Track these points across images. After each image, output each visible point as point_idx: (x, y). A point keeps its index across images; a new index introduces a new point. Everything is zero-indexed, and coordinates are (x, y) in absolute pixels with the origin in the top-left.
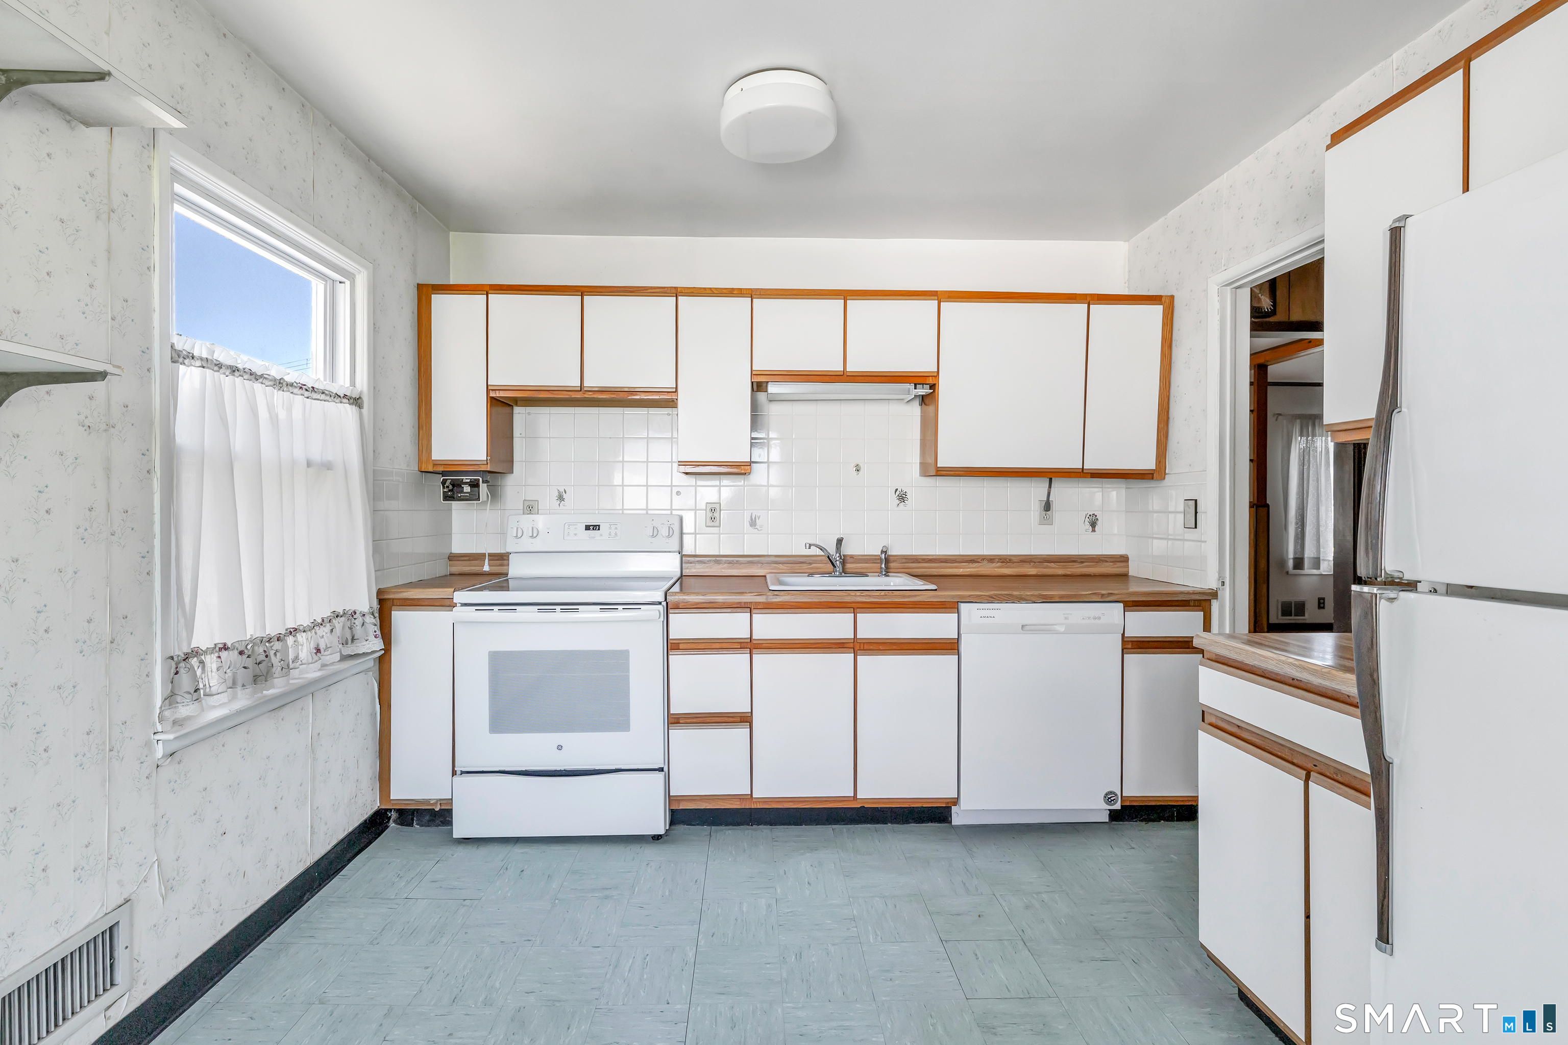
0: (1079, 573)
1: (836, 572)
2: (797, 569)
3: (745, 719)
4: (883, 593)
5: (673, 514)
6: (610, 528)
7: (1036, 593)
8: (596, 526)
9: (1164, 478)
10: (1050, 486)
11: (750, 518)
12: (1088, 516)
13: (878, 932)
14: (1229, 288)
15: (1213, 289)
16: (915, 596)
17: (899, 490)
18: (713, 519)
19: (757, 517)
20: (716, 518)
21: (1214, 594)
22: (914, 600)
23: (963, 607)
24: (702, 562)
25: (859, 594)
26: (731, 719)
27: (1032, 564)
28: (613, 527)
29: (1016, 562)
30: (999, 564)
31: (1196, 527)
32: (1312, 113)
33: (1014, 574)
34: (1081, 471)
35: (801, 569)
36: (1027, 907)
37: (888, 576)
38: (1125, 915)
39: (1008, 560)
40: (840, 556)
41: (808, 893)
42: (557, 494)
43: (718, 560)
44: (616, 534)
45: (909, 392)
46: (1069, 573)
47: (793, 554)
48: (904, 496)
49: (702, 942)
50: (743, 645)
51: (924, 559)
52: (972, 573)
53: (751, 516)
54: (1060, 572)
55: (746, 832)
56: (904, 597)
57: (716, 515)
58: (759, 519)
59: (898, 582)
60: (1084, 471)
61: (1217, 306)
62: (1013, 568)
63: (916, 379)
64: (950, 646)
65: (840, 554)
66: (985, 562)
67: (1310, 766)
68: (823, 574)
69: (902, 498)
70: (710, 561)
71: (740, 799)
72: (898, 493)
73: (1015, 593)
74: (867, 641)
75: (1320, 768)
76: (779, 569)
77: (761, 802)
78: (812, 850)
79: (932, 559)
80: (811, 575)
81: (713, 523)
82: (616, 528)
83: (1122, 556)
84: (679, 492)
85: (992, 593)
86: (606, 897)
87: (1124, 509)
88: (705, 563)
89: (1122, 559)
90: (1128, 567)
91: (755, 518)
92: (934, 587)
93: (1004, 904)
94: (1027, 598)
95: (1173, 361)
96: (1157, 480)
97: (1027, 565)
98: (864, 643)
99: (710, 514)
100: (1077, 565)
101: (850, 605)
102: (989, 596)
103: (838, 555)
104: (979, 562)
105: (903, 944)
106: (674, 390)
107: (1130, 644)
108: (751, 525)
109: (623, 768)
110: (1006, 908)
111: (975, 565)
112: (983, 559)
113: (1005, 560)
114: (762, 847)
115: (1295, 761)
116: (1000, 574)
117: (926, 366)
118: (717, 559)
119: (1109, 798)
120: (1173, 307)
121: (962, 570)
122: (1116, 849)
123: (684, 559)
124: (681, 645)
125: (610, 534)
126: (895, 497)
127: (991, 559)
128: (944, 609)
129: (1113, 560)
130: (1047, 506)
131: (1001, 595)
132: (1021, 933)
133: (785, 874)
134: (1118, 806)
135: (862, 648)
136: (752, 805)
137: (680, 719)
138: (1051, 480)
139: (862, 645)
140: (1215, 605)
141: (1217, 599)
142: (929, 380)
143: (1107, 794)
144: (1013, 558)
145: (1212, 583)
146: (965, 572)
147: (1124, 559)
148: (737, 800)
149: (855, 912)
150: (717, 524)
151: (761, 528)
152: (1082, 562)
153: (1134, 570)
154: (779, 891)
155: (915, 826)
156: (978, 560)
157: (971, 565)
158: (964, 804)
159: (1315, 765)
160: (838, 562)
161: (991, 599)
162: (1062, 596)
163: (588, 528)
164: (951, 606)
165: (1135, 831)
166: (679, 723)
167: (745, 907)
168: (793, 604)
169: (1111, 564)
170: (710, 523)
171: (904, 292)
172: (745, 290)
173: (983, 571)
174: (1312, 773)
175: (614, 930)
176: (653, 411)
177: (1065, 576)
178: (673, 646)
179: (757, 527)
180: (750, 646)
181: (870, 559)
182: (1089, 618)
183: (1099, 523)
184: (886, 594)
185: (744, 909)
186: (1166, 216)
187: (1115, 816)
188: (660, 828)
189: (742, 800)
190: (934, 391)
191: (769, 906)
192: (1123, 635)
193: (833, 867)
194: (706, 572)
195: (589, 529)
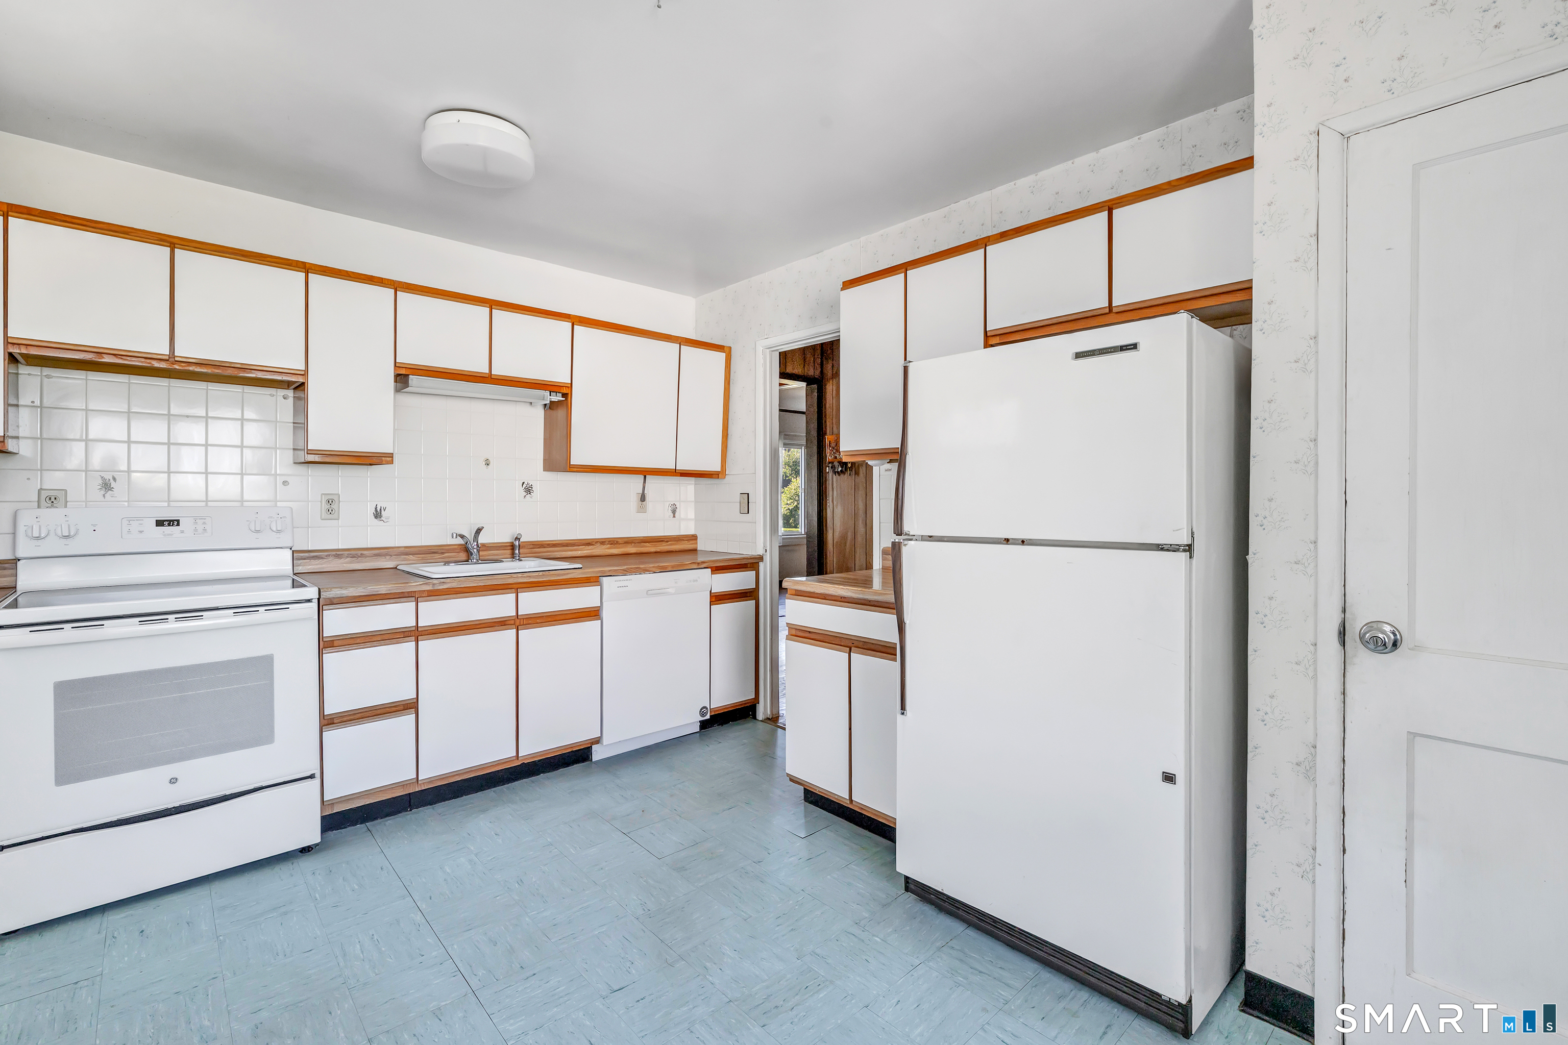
0: (666, 550)
1: (473, 559)
2: (429, 559)
3: (411, 706)
4: (541, 573)
5: (278, 505)
6: (196, 523)
7: (656, 565)
8: (173, 521)
9: (725, 478)
10: (645, 482)
11: (374, 509)
12: (670, 505)
13: (576, 846)
14: (768, 350)
15: (760, 349)
16: (568, 574)
17: (526, 483)
18: (330, 511)
19: (382, 508)
20: (334, 511)
21: (761, 558)
22: (567, 578)
23: (605, 580)
24: (319, 557)
25: (521, 576)
26: (394, 709)
27: (633, 544)
28: (200, 522)
29: (621, 544)
30: (609, 545)
31: (748, 513)
32: (820, 254)
33: (620, 553)
34: (674, 471)
35: (433, 559)
36: (672, 796)
37: (521, 560)
38: (731, 781)
39: (615, 542)
40: (477, 545)
41: (500, 841)
42: (100, 482)
43: (338, 555)
44: (205, 530)
45: (544, 398)
46: (659, 550)
47: (423, 545)
48: (530, 488)
49: (423, 906)
50: (406, 634)
51: (548, 545)
52: (588, 554)
53: (376, 508)
54: (653, 550)
55: (408, 817)
56: (558, 575)
57: (334, 506)
58: (384, 510)
59: (530, 565)
60: (677, 471)
61: (762, 361)
62: (619, 548)
63: (551, 387)
64: (593, 614)
65: (477, 542)
66: (599, 544)
67: (850, 645)
68: (457, 562)
69: (529, 490)
70: (329, 555)
71: (404, 785)
72: (524, 486)
73: (641, 566)
74: (527, 617)
75: (856, 643)
76: (410, 560)
77: (426, 782)
78: (484, 811)
79: (556, 544)
80: (447, 563)
81: (331, 515)
82: (204, 523)
83: (693, 536)
84: (287, 481)
85: (625, 567)
86: (285, 913)
87: (694, 500)
88: (322, 558)
89: (693, 538)
90: (697, 544)
91: (381, 509)
92: (580, 566)
93: (655, 799)
94: (651, 569)
95: (731, 394)
96: (721, 479)
97: (629, 545)
98: (523, 619)
99: (325, 506)
100: (664, 544)
101: (510, 586)
102: (624, 570)
103: (475, 544)
104: (593, 545)
105: (598, 846)
106: (303, 373)
107: (714, 597)
108: (376, 517)
109: (264, 784)
110: (658, 801)
111: (590, 547)
112: (597, 542)
113: (613, 542)
114: (432, 824)
115: (842, 644)
116: (610, 554)
117: (562, 377)
118: (338, 553)
119: (703, 711)
120: (731, 355)
121: (580, 552)
122: (710, 746)
123: (295, 555)
124: (335, 642)
125: (196, 530)
126: (522, 490)
127: (602, 542)
128: (589, 584)
129: (688, 538)
130: (643, 498)
131: (631, 568)
132: (675, 812)
133: (470, 835)
134: (708, 717)
135: (522, 623)
136: (417, 788)
137: (335, 719)
138: (645, 477)
139: (522, 620)
140: (761, 565)
141: (763, 561)
142: (563, 389)
143: (701, 709)
144: (619, 540)
145: (760, 551)
146: (582, 554)
147: (694, 538)
148: (399, 787)
149: (549, 840)
150: (335, 516)
151: (387, 520)
152: (667, 541)
153: (701, 546)
154: (472, 848)
155: (563, 770)
156: (593, 543)
157: (587, 547)
158: (606, 741)
159: (853, 644)
160: (475, 550)
161: (625, 572)
162: (673, 567)
163: (160, 523)
164: (593, 581)
165: (716, 731)
166: (333, 723)
167: (447, 869)
168: (457, 590)
169: (686, 542)
170: (325, 515)
171: (542, 311)
172: (386, 280)
173: (598, 552)
174: (852, 648)
175: (318, 932)
176: (248, 389)
177: (656, 552)
178: (326, 644)
179: (382, 518)
180: (416, 634)
181: (501, 546)
182: (690, 581)
183: (678, 510)
184: (544, 574)
185: (448, 871)
186: (725, 288)
187: (704, 725)
188: (313, 836)
189: (405, 786)
190: (566, 399)
191: (470, 861)
192: (711, 591)
193: (511, 817)
194: (323, 568)
195: (163, 525)
